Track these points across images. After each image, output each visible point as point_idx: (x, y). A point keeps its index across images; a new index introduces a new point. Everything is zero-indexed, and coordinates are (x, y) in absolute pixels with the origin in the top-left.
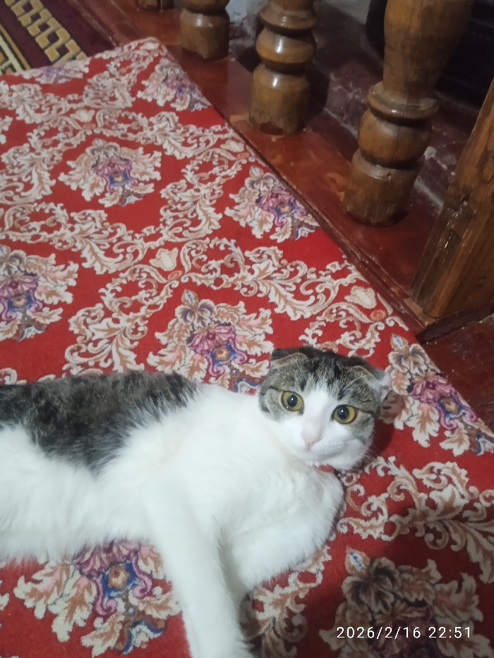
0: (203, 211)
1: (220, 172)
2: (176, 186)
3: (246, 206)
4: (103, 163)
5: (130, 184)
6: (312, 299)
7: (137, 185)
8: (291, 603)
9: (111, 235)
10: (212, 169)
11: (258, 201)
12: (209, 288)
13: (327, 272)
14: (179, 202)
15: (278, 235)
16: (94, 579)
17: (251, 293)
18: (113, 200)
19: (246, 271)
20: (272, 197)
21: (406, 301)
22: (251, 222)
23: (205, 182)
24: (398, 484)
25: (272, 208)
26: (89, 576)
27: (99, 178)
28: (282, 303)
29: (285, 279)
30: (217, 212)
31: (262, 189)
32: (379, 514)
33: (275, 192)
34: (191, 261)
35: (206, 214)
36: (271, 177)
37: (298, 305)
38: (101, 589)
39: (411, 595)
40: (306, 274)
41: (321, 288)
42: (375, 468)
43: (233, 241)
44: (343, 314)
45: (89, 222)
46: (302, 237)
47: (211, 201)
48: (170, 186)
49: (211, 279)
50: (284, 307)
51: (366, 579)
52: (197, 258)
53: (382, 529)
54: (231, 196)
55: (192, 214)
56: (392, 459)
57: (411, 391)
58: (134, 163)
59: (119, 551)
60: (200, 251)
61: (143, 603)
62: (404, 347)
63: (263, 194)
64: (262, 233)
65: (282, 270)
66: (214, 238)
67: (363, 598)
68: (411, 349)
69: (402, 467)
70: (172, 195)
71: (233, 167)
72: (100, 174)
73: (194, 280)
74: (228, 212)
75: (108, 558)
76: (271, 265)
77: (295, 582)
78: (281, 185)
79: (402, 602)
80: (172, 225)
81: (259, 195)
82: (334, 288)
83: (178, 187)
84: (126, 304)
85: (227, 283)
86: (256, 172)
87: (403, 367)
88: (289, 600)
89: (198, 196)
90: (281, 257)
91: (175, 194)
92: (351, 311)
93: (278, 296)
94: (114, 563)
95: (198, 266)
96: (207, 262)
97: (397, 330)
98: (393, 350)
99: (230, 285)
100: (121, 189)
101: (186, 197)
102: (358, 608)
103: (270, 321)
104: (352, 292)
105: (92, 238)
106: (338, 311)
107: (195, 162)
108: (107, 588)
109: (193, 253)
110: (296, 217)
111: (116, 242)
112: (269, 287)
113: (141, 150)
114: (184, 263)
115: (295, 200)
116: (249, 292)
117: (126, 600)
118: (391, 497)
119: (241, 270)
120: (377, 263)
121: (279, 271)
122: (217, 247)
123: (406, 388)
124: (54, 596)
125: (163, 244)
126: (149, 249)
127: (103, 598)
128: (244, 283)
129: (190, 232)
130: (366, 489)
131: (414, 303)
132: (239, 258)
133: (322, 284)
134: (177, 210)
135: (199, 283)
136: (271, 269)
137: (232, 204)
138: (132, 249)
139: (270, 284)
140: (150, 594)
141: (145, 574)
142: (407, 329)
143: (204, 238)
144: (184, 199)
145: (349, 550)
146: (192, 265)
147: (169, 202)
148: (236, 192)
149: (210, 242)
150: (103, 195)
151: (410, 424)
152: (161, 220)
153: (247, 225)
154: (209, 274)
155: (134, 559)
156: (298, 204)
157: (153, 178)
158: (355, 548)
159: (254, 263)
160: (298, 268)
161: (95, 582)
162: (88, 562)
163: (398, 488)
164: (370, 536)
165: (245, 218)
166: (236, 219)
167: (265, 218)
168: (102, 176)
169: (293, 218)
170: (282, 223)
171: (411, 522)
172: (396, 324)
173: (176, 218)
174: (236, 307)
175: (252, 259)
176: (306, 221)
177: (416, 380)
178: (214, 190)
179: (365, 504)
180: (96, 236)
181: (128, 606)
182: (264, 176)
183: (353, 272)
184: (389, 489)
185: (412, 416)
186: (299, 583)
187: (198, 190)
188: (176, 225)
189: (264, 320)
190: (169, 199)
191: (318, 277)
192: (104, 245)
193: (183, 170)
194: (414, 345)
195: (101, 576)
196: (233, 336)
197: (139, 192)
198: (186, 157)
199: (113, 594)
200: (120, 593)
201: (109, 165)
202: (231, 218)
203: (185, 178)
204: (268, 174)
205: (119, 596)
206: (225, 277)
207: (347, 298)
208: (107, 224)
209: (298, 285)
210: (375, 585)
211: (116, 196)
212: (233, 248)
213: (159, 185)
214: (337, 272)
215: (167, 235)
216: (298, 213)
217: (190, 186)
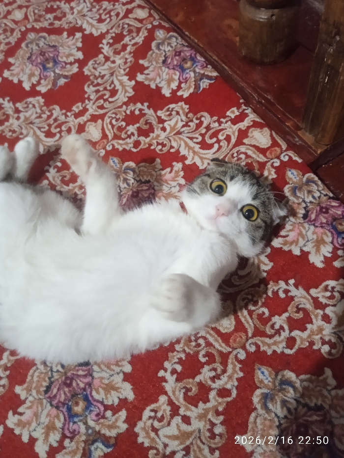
0: (119, 81)
1: (130, 41)
2: (95, 61)
3: (154, 68)
4: (35, 53)
5: (59, 68)
6: (216, 146)
7: (65, 68)
8: (213, 415)
9: (49, 117)
10: (123, 40)
11: (164, 62)
12: (130, 151)
13: (228, 119)
14: (99, 76)
15: (184, 91)
16: (61, 409)
17: (165, 149)
18: (47, 85)
19: (159, 129)
20: (175, 55)
21: (299, 133)
22: (160, 83)
23: (119, 53)
24: (297, 304)
25: (176, 65)
26: (57, 408)
27: (34, 68)
28: (191, 154)
29: (192, 132)
30: (130, 80)
31: (167, 50)
32: (282, 331)
33: (178, 51)
34: (113, 129)
35: (121, 84)
36: (173, 36)
37: (205, 154)
38: (67, 416)
39: (311, 401)
40: (210, 124)
41: (222, 135)
42: (277, 291)
43: (146, 104)
44: (243, 156)
45: (31, 109)
46: (204, 89)
47: (124, 70)
48: (91, 63)
49: (130, 143)
50: (193, 159)
51: (272, 390)
52: (117, 125)
53: (284, 344)
54: (141, 62)
55: (110, 86)
56: (292, 281)
57: (307, 218)
58: (60, 48)
59: (78, 384)
60: (119, 118)
61: (98, 424)
62: (298, 178)
63: (168, 54)
64: (170, 91)
65: (189, 124)
66: (129, 105)
67: (270, 406)
68: (304, 179)
69: (300, 288)
70: (93, 70)
71: (141, 34)
72: (34, 64)
73: (117, 146)
74: (140, 78)
75: (70, 391)
76: (180, 120)
77: (214, 398)
78: (184, 42)
79: (304, 407)
80: (95, 98)
81: (165, 56)
82: (234, 133)
83: (98, 62)
84: (65, 177)
85: (145, 144)
86: (160, 34)
87: (298, 198)
88: (210, 413)
89: (114, 67)
90: (187, 111)
91: (95, 69)
92: (250, 153)
93: (187, 148)
94: (74, 395)
95: (118, 133)
96: (125, 128)
97: (291, 164)
98: (288, 183)
99: (147, 145)
100: (52, 74)
101: (105, 70)
102: (266, 415)
103: (182, 173)
104: (249, 134)
105: (34, 123)
106: (238, 155)
107: (109, 36)
108: (71, 416)
109: (114, 122)
110: (197, 70)
111: (53, 123)
112: (179, 141)
113: (65, 34)
114: (107, 132)
115: (195, 54)
116: (164, 149)
117: (86, 423)
118: (291, 315)
119: (155, 130)
120: (272, 100)
121: (186, 125)
122: (132, 112)
123: (302, 216)
124: (34, 424)
125: (90, 117)
126: (80, 124)
127: (69, 424)
128: (158, 141)
129: (110, 102)
130: (269, 311)
131: (307, 134)
132: (153, 118)
133: (224, 131)
134: (98, 84)
135: (121, 149)
136: (180, 124)
137: (142, 69)
138: (65, 127)
139: (180, 139)
140: (104, 417)
141: (98, 401)
142: (300, 161)
143: (121, 107)
144: (103, 73)
145: (257, 366)
146: (114, 133)
147: (91, 78)
148: (144, 58)
149: (127, 109)
150: (39, 83)
151: (305, 249)
152: (86, 96)
153: (157, 86)
154: (128, 139)
155: (89, 390)
156: (199, 58)
157: (77, 58)
158: (262, 364)
159: (166, 121)
160: (203, 119)
161: (62, 411)
162: (55, 396)
163: (297, 307)
164: (274, 351)
165: (155, 80)
166: (146, 83)
167: (172, 77)
168: (36, 66)
169: (194, 72)
170: (186, 78)
171: (309, 336)
172: (290, 158)
173: (97, 91)
174: (153, 164)
175: (163, 117)
176: (206, 73)
177: (311, 207)
178: (126, 59)
179: (270, 323)
180: (37, 121)
181: (88, 427)
182: (168, 36)
183: (249, 114)
184: (289, 309)
185: (308, 241)
186: (217, 398)
187: (114, 62)
188: (98, 99)
189: (177, 172)
190: (91, 75)
191: (220, 125)
192: (44, 128)
193: (101, 45)
194: (307, 175)
195: (66, 406)
196: (153, 191)
197: (66, 74)
198: (101, 32)
199: (76, 420)
200: (81, 418)
201: (41, 54)
202: (143, 82)
203: (102, 53)
204: (171, 34)
205: (80, 421)
206: (142, 139)
207: (245, 141)
208: (44, 108)
209: (203, 135)
210: (280, 394)
211: (49, 80)
212: (146, 111)
213: (82, 63)
214: (236, 117)
215: (92, 109)
216: (199, 67)
217: (107, 59)
